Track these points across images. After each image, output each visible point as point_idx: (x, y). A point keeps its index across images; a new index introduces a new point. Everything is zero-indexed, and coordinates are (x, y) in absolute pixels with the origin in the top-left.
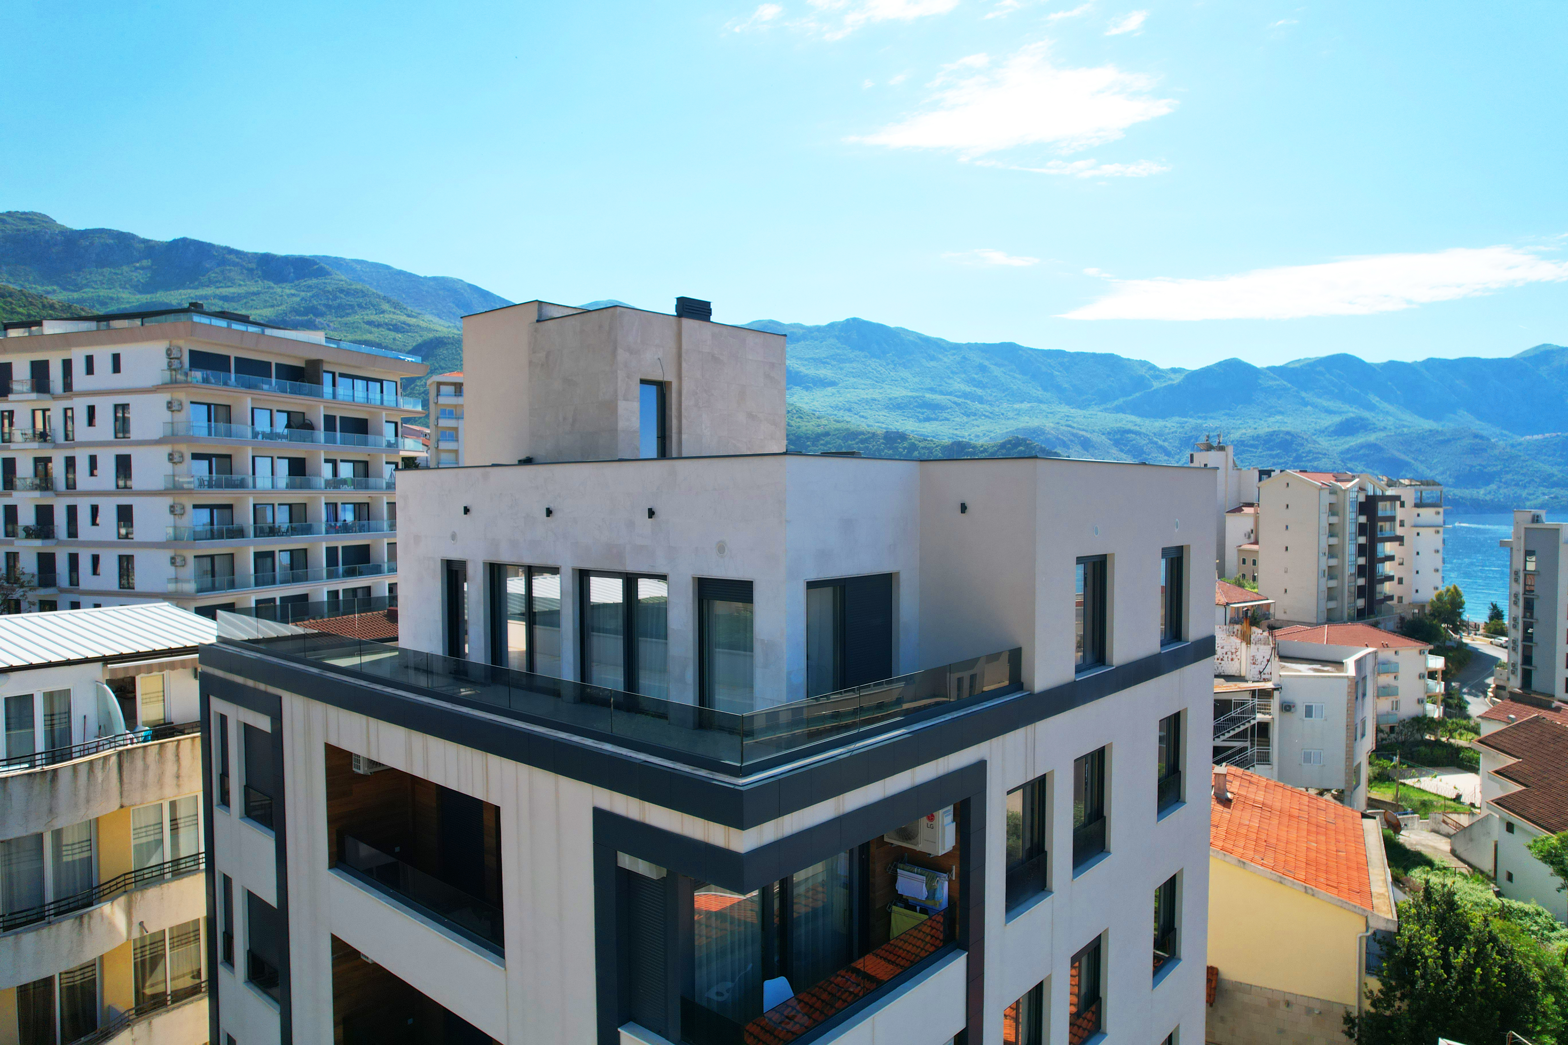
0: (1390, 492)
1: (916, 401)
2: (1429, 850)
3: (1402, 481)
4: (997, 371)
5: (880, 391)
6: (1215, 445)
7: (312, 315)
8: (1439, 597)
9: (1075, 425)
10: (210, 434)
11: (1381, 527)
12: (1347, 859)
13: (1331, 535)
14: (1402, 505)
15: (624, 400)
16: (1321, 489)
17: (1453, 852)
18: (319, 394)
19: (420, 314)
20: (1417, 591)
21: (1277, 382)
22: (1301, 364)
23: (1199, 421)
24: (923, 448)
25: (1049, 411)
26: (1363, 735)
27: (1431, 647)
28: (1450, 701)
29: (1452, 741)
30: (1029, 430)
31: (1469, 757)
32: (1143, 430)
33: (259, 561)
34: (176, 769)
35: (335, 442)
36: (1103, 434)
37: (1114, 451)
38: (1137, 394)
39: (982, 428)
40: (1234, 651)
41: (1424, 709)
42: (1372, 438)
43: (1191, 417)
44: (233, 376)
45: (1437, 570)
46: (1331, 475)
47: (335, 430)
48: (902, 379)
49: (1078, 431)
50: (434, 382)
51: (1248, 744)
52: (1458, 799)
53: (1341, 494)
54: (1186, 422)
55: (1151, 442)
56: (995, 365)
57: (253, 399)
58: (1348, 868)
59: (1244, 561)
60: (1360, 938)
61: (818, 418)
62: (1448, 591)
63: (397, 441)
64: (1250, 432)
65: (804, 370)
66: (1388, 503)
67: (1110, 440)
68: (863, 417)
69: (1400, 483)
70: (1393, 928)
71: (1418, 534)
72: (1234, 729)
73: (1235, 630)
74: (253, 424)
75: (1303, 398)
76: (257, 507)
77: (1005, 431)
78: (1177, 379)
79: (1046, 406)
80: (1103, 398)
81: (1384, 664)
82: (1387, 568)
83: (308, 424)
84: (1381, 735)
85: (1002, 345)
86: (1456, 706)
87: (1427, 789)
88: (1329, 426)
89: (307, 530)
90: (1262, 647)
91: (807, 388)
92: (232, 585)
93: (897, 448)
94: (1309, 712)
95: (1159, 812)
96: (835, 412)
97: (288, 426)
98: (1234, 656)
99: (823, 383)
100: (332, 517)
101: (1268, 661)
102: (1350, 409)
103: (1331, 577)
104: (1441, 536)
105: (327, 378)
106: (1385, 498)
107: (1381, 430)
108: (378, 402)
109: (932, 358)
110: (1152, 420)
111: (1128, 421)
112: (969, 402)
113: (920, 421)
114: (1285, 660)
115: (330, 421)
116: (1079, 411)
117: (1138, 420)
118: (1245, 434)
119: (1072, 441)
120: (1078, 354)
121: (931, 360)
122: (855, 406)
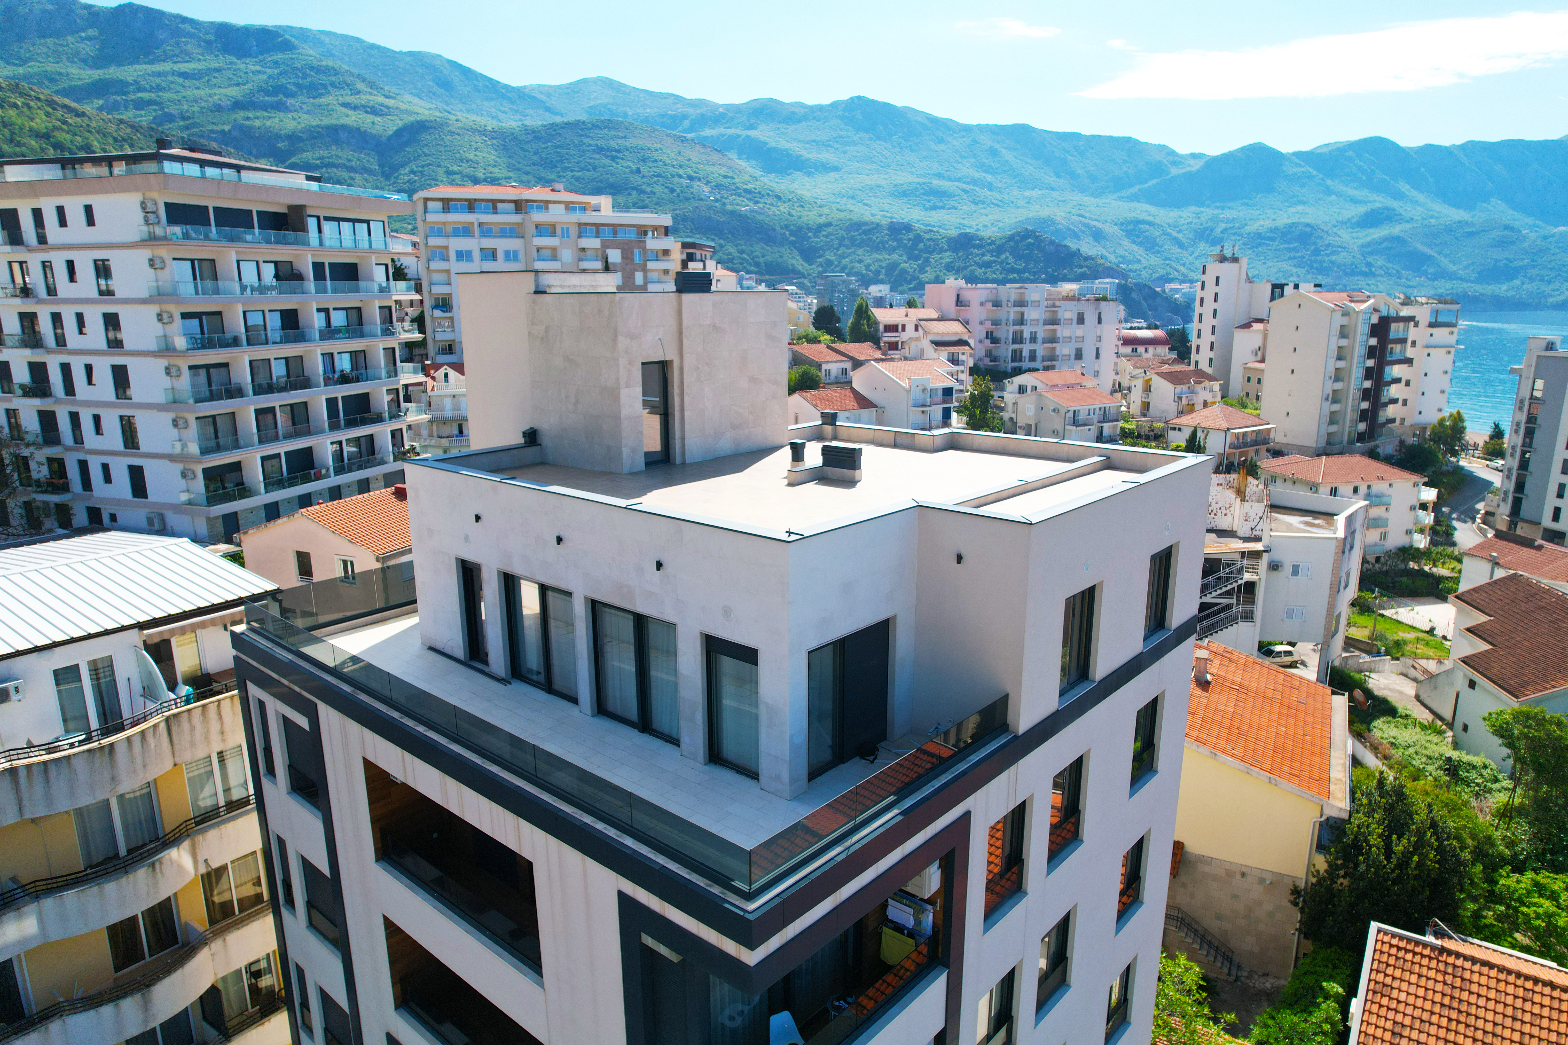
0: (1405, 312)
1: (923, 188)
2: (1395, 695)
3: (1419, 299)
4: (1008, 156)
5: (886, 177)
6: (1229, 255)
7: (282, 96)
8: (1441, 422)
9: (1087, 215)
10: (197, 293)
11: (1392, 349)
12: (1312, 744)
13: (1339, 358)
14: (1416, 325)
15: (627, 387)
16: (1333, 311)
17: (1417, 697)
18: (306, 243)
19: (398, 94)
20: (1420, 413)
21: (1303, 169)
22: (1330, 149)
23: (1217, 212)
24: (928, 240)
25: (1061, 199)
26: (1346, 586)
27: (1426, 479)
28: (1438, 528)
29: (1434, 570)
30: (1039, 219)
31: (1448, 589)
32: (1157, 221)
33: (260, 417)
34: (219, 725)
35: (326, 292)
36: (1116, 224)
37: (1126, 243)
38: (1154, 182)
39: (990, 217)
40: (1228, 506)
41: (1412, 539)
42: (1396, 230)
43: (1208, 206)
44: (214, 229)
45: (1443, 392)
46: (1345, 294)
47: (325, 280)
48: (909, 163)
49: (1090, 222)
50: (420, 198)
51: (1234, 601)
52: (1431, 632)
53: (1354, 316)
54: (1202, 212)
55: (1165, 233)
56: (1006, 148)
57: (237, 252)
58: (1312, 753)
59: (1249, 379)
60: (1314, 823)
61: (820, 207)
62: (1451, 415)
63: (388, 285)
64: (1268, 224)
65: (805, 154)
66: (1401, 325)
67: (1122, 230)
68: (867, 205)
69: (1417, 302)
70: (1345, 816)
71: (1429, 355)
72: (1221, 588)
73: (1232, 480)
74: (240, 279)
75: (1328, 187)
76: (254, 363)
77: (1014, 220)
78: (1196, 165)
79: (1058, 193)
80: (1118, 185)
81: (1377, 496)
82: (1394, 391)
83: (296, 274)
84: (1366, 565)
85: (1015, 127)
86: (1444, 532)
87: (1404, 621)
88: (1353, 217)
89: (305, 383)
90: (1256, 505)
91: (809, 174)
92: (237, 446)
93: (901, 240)
94: (1295, 571)
95: (1132, 784)
96: (838, 200)
97: (277, 276)
98: (1228, 511)
99: (825, 168)
100: (329, 367)
101: (1261, 518)
102: (1377, 199)
103: (1335, 401)
104: (1451, 356)
105: (312, 223)
106: (1399, 319)
107: (1407, 221)
108: (367, 246)
109: (941, 141)
110: (1168, 209)
111: (1143, 210)
112: (977, 189)
113: (926, 210)
114: (1279, 510)
115: (318, 268)
116: (1092, 199)
117: (1152, 209)
118: (1262, 226)
119: (1083, 232)
120: (1093, 137)
121: (939, 143)
122: (859, 193)
